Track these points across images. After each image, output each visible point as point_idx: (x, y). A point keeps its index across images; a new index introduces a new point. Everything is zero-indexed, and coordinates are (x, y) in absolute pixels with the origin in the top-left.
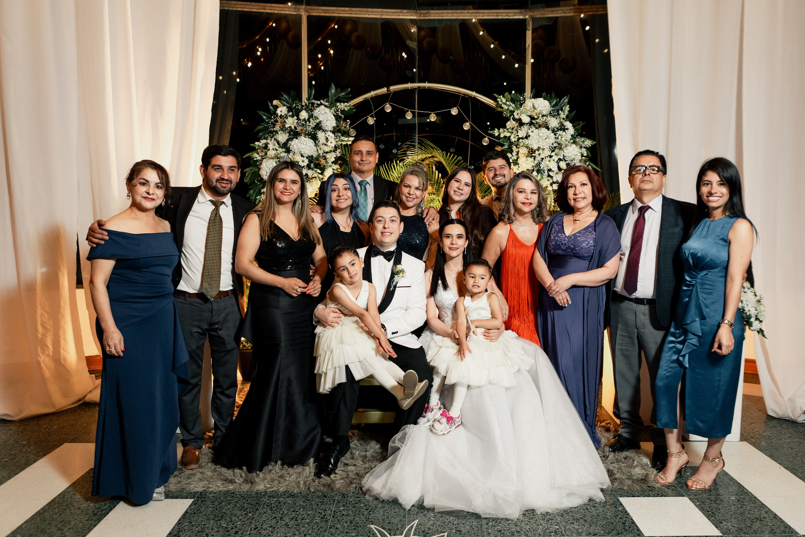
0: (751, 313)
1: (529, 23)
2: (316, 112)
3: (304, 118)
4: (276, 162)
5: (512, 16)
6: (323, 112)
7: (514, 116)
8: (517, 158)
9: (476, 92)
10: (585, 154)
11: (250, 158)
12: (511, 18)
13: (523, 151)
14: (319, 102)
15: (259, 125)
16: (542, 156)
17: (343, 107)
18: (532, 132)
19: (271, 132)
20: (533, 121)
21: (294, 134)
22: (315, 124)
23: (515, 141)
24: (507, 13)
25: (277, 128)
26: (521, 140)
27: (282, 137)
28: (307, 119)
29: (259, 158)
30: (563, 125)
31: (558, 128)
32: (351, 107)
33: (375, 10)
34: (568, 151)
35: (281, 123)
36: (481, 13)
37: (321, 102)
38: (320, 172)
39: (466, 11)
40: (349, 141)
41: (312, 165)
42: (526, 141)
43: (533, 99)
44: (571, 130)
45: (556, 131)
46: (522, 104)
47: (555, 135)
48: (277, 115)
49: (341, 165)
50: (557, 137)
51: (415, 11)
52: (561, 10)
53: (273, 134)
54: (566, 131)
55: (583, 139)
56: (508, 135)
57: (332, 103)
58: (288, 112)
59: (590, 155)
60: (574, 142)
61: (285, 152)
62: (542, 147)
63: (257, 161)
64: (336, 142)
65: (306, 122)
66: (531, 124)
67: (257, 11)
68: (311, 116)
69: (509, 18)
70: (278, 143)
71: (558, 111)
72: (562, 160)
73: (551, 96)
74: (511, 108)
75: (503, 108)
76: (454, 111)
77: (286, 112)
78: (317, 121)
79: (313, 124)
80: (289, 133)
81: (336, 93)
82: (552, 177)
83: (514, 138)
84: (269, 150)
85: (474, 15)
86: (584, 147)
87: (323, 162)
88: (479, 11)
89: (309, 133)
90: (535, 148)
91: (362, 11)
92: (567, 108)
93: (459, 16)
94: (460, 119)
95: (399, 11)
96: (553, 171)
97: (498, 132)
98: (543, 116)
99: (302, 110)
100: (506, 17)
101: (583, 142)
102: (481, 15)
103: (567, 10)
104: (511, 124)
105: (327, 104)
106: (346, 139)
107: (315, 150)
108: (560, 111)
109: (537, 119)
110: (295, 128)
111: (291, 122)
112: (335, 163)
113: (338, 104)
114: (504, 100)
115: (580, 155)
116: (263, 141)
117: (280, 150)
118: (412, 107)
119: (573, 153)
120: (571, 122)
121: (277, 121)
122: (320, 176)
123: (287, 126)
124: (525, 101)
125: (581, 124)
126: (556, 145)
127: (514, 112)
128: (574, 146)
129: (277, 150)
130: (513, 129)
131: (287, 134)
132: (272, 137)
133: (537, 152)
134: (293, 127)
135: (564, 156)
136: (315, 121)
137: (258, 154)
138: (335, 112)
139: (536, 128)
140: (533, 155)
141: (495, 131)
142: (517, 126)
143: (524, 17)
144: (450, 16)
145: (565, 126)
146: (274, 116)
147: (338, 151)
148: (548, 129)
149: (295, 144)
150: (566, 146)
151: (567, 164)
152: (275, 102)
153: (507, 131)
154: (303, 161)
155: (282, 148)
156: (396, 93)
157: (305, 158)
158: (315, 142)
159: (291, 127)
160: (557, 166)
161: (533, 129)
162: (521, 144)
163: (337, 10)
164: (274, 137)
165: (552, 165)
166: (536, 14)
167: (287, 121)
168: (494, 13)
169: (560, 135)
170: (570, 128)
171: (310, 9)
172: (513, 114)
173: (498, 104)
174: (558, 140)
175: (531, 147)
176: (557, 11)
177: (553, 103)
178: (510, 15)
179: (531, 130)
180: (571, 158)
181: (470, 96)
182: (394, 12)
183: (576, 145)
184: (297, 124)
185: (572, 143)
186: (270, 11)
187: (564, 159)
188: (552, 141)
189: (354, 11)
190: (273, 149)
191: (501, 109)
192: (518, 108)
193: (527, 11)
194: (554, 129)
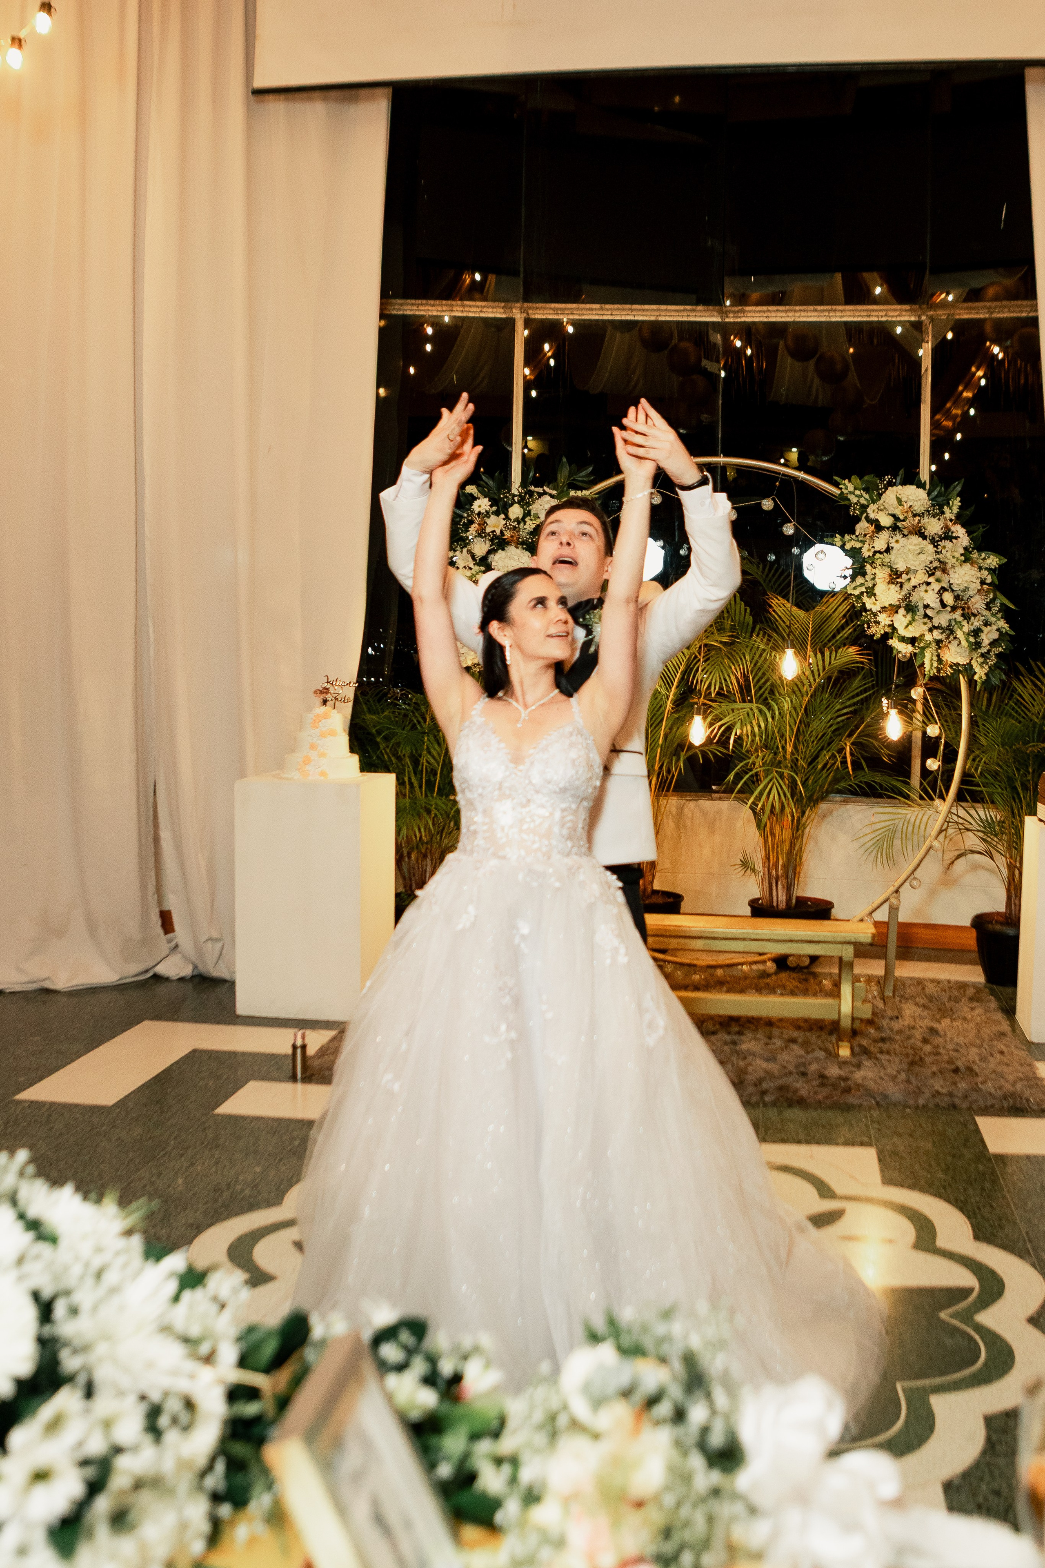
1: (927, 329)
2: (536, 507)
3: (516, 516)
5: (897, 316)
7: (868, 514)
8: (874, 585)
9: (805, 472)
10: (989, 580)
12: (894, 319)
13: (882, 574)
16: (914, 582)
18: (897, 541)
19: (462, 539)
20: (899, 524)
21: (499, 543)
22: (534, 526)
23: (869, 556)
24: (887, 310)
25: (473, 532)
26: (878, 556)
27: (481, 549)
28: (521, 517)
30: (949, 530)
31: (940, 536)
32: (594, 496)
33: (647, 307)
34: (956, 576)
35: (479, 524)
36: (839, 311)
37: (544, 490)
39: (812, 308)
42: (886, 558)
43: (900, 486)
44: (964, 540)
45: (938, 541)
46: (881, 495)
47: (935, 546)
48: (472, 512)
50: (939, 550)
51: (717, 308)
52: (983, 307)
53: (465, 542)
54: (953, 540)
55: (983, 555)
56: (858, 545)
57: (562, 491)
58: (491, 506)
59: (997, 582)
60: (969, 560)
62: (913, 567)
65: (519, 523)
66: (894, 528)
68: (527, 514)
69: (890, 319)
71: (942, 508)
72: (947, 590)
74: (862, 501)
75: (849, 500)
76: (767, 504)
77: (488, 508)
78: (538, 522)
79: (530, 525)
80: (492, 540)
81: (571, 474)
82: (930, 618)
83: (869, 550)
85: (826, 314)
86: (986, 569)
88: (834, 307)
89: (523, 540)
90: (901, 567)
91: (623, 309)
92: (956, 503)
93: (799, 317)
94: (777, 518)
95: (688, 307)
96: (933, 609)
97: (841, 540)
98: (915, 515)
99: (512, 505)
100: (884, 319)
101: (984, 559)
102: (838, 314)
103: (996, 307)
104: (862, 526)
105: (554, 492)
108: (945, 507)
109: (904, 521)
110: (502, 532)
111: (495, 524)
114: (851, 487)
115: (978, 581)
117: (477, 569)
119: (967, 578)
120: (963, 526)
121: (471, 522)
123: (488, 530)
124: (886, 489)
125: (981, 530)
126: (936, 564)
127: (868, 507)
128: (967, 566)
129: (471, 569)
130: (865, 535)
131: (488, 543)
132: (462, 548)
133: (904, 576)
134: (498, 532)
135: (951, 584)
136: (534, 522)
139: (904, 536)
140: (899, 580)
141: (835, 539)
142: (873, 532)
143: (917, 319)
144: (782, 317)
145: (952, 532)
146: (468, 514)
148: (924, 537)
149: (500, 561)
150: (953, 567)
152: (470, 490)
153: (856, 539)
155: (479, 565)
159: (494, 531)
160: (938, 600)
161: (899, 537)
162: (879, 562)
163: (578, 309)
164: (466, 547)
165: (930, 598)
166: (939, 312)
167: (488, 521)
168: (863, 310)
169: (944, 547)
170: (961, 536)
171: (530, 308)
172: (866, 511)
173: (842, 493)
174: (940, 556)
175: (895, 567)
176: (978, 308)
177: (935, 493)
178: (892, 313)
179: (895, 538)
180: (962, 587)
181: (795, 479)
182: (681, 311)
183: (971, 564)
184: (505, 526)
185: (965, 562)
186: (460, 314)
187: (950, 588)
188: (931, 558)
189: (608, 310)
190: (465, 567)
191: (847, 503)
192: (874, 502)
193: (921, 308)
194: (933, 538)
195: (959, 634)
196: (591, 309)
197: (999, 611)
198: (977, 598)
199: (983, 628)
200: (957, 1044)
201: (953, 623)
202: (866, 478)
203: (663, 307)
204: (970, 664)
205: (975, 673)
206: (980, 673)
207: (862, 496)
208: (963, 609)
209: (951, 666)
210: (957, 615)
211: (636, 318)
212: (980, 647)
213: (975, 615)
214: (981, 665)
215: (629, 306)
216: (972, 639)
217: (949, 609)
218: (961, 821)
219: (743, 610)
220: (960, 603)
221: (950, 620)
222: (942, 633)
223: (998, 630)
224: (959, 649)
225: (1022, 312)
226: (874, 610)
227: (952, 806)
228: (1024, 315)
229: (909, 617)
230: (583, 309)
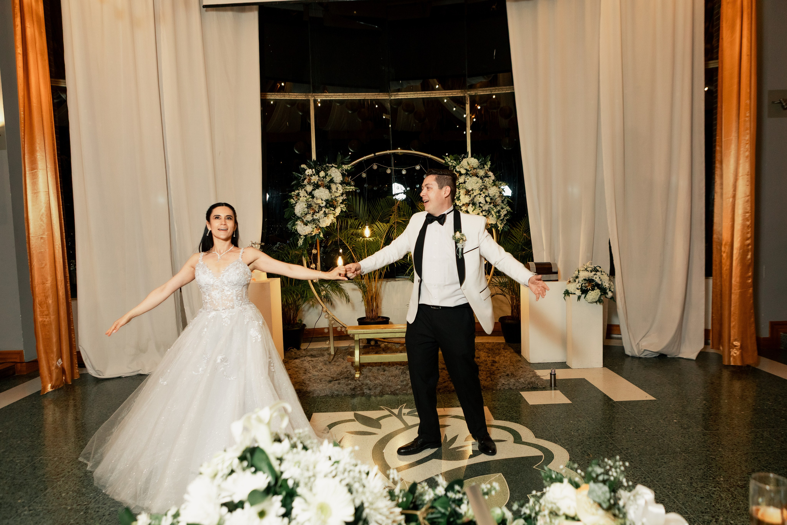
0: (606, 286)
1: (468, 99)
2: (329, 172)
3: (322, 176)
4: (305, 205)
5: (456, 94)
6: (334, 172)
8: (459, 196)
9: (432, 155)
11: (288, 203)
12: (455, 96)
13: (462, 192)
14: (331, 165)
15: (294, 181)
16: (475, 194)
17: (346, 167)
18: (468, 179)
19: (302, 185)
20: (468, 172)
21: (317, 186)
24: (452, 92)
25: (306, 182)
26: (461, 185)
27: (309, 188)
28: (324, 176)
29: (295, 202)
30: (487, 174)
31: (484, 176)
32: (352, 167)
33: (361, 94)
34: (491, 191)
35: (308, 179)
38: (333, 209)
40: (350, 189)
41: (328, 205)
42: (464, 185)
44: (493, 178)
45: (483, 178)
46: (461, 162)
47: (482, 180)
48: (305, 175)
49: (345, 204)
50: (484, 182)
51: (388, 93)
52: (488, 90)
53: (303, 187)
54: (489, 178)
55: (500, 183)
57: (339, 166)
58: (313, 172)
60: (495, 185)
61: (311, 198)
62: (474, 189)
63: (293, 204)
64: (343, 190)
65: (324, 179)
66: (467, 174)
67: (280, 98)
68: (327, 175)
69: (453, 96)
70: (307, 192)
71: (484, 166)
72: (487, 196)
73: (479, 156)
74: (454, 164)
76: (418, 167)
77: (311, 173)
78: (331, 178)
79: (328, 179)
80: (313, 186)
81: (342, 159)
82: (482, 207)
84: (301, 197)
85: (429, 94)
87: (336, 203)
88: (432, 92)
89: (326, 185)
90: (470, 189)
91: (351, 95)
92: (489, 163)
95: (377, 93)
96: (482, 203)
98: (474, 169)
99: (320, 171)
100: (451, 95)
103: (493, 89)
106: (349, 188)
107: (330, 196)
109: (470, 171)
110: (317, 182)
111: (315, 179)
112: (342, 203)
113: (343, 166)
114: (449, 159)
115: (499, 193)
116: (297, 192)
117: (308, 197)
118: (390, 166)
119: (495, 191)
120: (492, 172)
121: (305, 179)
122: (334, 212)
123: (312, 181)
124: (463, 159)
125: (498, 173)
126: (483, 187)
127: (456, 166)
128: (494, 187)
129: (306, 197)
131: (312, 186)
133: (471, 192)
134: (316, 182)
135: (489, 194)
137: (294, 200)
138: (342, 171)
139: (470, 177)
140: (469, 194)
143: (464, 95)
144: (412, 96)
145: (489, 175)
146: (303, 175)
147: (344, 195)
148: (478, 177)
149: (317, 193)
150: (489, 187)
151: (491, 199)
152: (303, 166)
154: (322, 203)
155: (309, 195)
156: (380, 156)
157: (324, 201)
158: (330, 191)
159: (314, 182)
160: (484, 200)
161: (469, 177)
162: (461, 187)
163: (334, 95)
164: (303, 188)
165: (482, 200)
166: (472, 92)
167: (312, 178)
168: (443, 93)
169: (485, 180)
170: (492, 176)
171: (316, 95)
172: (455, 168)
173: (446, 162)
174: (484, 184)
175: (468, 189)
176: (486, 90)
177: (481, 160)
178: (454, 93)
179: (467, 178)
180: (493, 195)
181: (427, 157)
182: (374, 95)
183: (496, 186)
184: (319, 180)
185: (494, 185)
186: (288, 98)
187: (488, 196)
188: (481, 185)
189: (346, 95)
190: (304, 196)
191: (448, 165)
192: (458, 165)
193: (465, 91)
194: (481, 177)
195: (493, 212)
196: (339, 95)
197: (507, 203)
198: (499, 199)
199: (501, 210)
200: (505, 366)
201: (490, 209)
202: (454, 156)
203: (367, 94)
204: (496, 224)
205: (499, 227)
206: (500, 227)
207: (453, 163)
208: (494, 203)
209: (490, 225)
210: (492, 206)
211: (357, 98)
212: (500, 217)
213: (498, 205)
214: (501, 224)
215: (354, 94)
216: (497, 214)
217: (488, 203)
218: (493, 283)
219: (408, 208)
220: (493, 201)
221: (489, 208)
222: (486, 213)
223: (507, 210)
224: (492, 218)
225: (503, 91)
226: (460, 205)
227: (492, 277)
228: (504, 92)
229: (474, 207)
230: (336, 95)
